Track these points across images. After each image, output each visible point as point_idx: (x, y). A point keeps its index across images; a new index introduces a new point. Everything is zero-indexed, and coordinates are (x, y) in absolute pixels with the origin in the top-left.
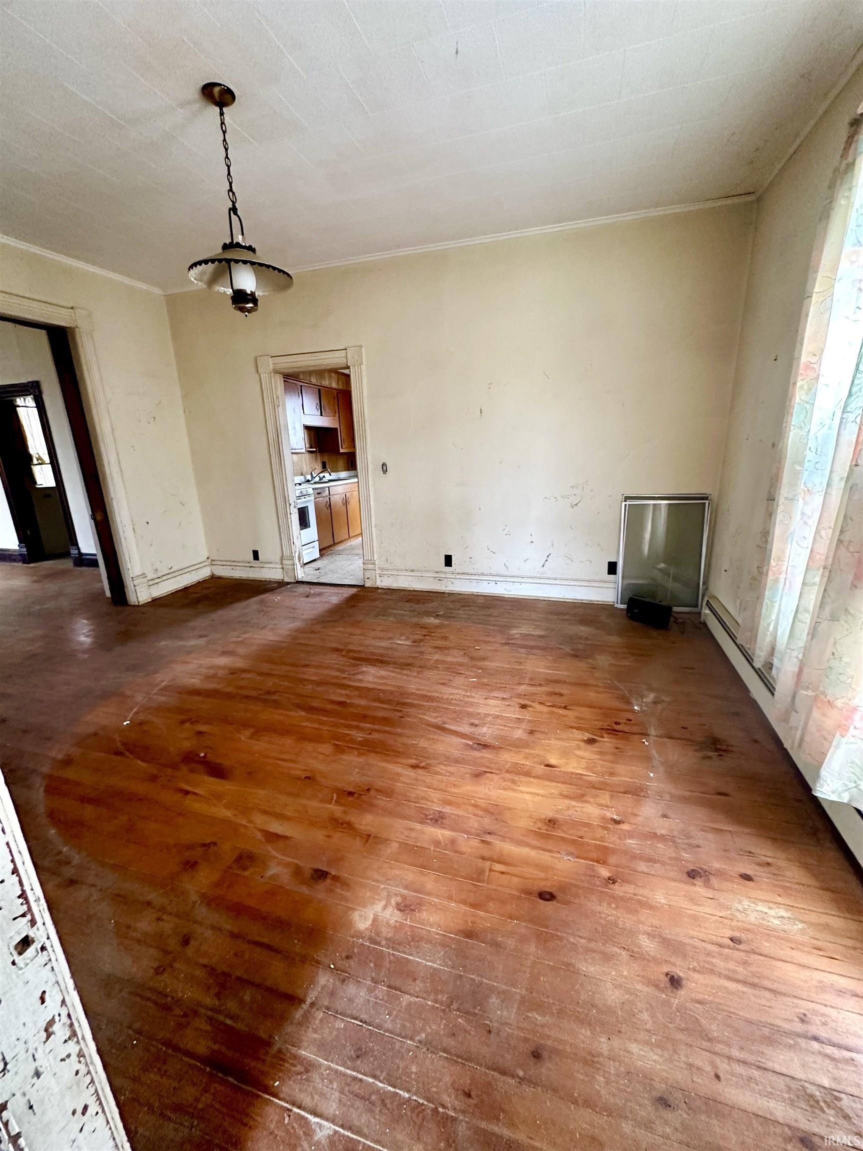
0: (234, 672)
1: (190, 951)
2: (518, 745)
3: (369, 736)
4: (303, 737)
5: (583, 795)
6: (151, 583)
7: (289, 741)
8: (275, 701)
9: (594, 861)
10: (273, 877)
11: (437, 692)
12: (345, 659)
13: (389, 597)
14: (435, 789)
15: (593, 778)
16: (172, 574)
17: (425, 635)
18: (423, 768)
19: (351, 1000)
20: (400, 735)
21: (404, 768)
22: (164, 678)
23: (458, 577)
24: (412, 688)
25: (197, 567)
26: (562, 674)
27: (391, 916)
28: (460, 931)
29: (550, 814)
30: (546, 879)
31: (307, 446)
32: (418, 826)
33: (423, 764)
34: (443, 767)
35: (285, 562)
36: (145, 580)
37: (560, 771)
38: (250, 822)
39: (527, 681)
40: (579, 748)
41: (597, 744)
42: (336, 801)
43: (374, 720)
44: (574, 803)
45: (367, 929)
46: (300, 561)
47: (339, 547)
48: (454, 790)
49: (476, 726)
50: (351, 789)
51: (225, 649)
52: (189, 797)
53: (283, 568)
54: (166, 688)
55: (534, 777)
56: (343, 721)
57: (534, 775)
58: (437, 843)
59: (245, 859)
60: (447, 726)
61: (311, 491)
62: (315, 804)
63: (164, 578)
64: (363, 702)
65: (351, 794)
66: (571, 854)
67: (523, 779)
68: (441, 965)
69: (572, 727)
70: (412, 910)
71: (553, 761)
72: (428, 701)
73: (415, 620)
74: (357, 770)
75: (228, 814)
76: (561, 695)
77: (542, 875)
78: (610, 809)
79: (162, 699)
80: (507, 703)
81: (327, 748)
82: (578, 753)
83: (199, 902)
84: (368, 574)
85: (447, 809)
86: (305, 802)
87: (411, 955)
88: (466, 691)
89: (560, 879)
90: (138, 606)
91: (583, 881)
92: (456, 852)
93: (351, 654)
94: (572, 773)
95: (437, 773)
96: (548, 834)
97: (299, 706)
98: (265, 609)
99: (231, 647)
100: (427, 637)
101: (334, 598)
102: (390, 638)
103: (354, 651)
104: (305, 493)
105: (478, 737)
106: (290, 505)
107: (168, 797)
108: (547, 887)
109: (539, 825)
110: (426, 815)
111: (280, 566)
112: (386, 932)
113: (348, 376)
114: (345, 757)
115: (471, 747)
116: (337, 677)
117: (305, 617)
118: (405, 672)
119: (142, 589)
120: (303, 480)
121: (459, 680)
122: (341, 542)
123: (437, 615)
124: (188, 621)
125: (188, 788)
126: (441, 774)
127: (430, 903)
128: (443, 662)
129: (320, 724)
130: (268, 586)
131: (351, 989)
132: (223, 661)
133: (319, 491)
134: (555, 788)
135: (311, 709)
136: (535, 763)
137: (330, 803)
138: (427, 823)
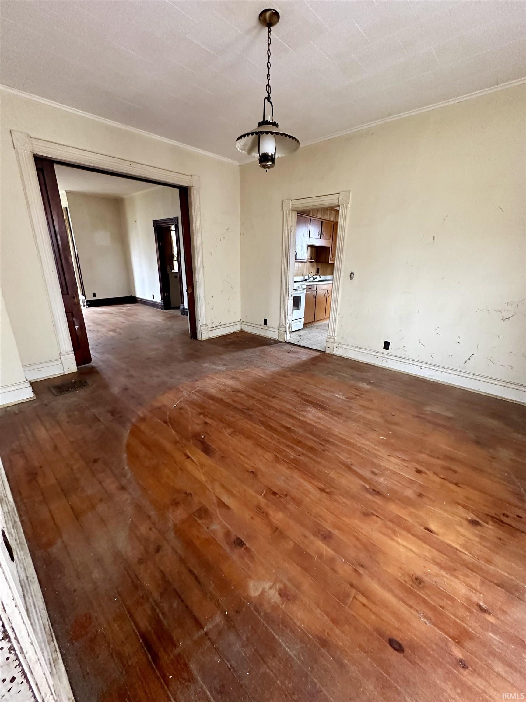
0: (235, 391)
1: (157, 557)
2: (406, 502)
3: (298, 457)
4: (258, 444)
5: (455, 570)
6: (209, 329)
7: (249, 443)
8: (250, 415)
9: (449, 636)
10: (214, 532)
11: (354, 439)
12: (299, 399)
13: (339, 363)
14: (331, 512)
15: (467, 557)
16: (221, 326)
17: (357, 395)
18: (327, 493)
19: (230, 645)
20: (319, 463)
21: (314, 488)
22: (199, 385)
23: (392, 358)
24: (336, 431)
25: (234, 324)
26: (461, 454)
27: (274, 596)
28: (317, 636)
29: (419, 574)
30: (399, 630)
31: (309, 257)
32: (312, 537)
33: (328, 490)
34: (341, 497)
35: (280, 329)
36: (206, 327)
37: (438, 539)
38: (213, 488)
39: (428, 451)
40: (461, 525)
41: (479, 528)
42: (264, 495)
43: (304, 446)
44: (443, 573)
45: (255, 597)
46: (289, 329)
47: (318, 324)
48: (345, 519)
49: (376, 474)
50: (275, 490)
51: (234, 375)
52: (188, 460)
53: (279, 332)
54: (198, 391)
55: (413, 535)
56: (285, 441)
57: (413, 532)
58: (321, 556)
59: (203, 512)
60: (353, 467)
61: (304, 287)
62: (251, 491)
63: (216, 328)
64: (301, 432)
65: (275, 494)
66: (428, 618)
67: (404, 533)
68: (295, 656)
69: (459, 504)
70: (288, 600)
71: (433, 527)
72: (345, 444)
73: (352, 382)
74: (283, 478)
75: (203, 478)
76: (455, 472)
77: (397, 625)
78: (478, 594)
79: (195, 397)
80: (406, 465)
81: (269, 456)
82: (460, 529)
83: (172, 528)
84: (329, 345)
85: (336, 532)
86: (245, 487)
87: (277, 634)
88: (376, 445)
89: (413, 636)
90: (201, 341)
91: (433, 650)
92: (333, 569)
93: (303, 397)
94: (448, 545)
95: (336, 501)
96: (412, 590)
97: (262, 423)
98: (262, 355)
99: (238, 376)
100: (358, 397)
101: (304, 356)
102: (332, 392)
103: (306, 395)
104: (300, 287)
105: (375, 484)
106: (289, 294)
107: (179, 457)
108: (398, 636)
109: (407, 579)
110: (319, 530)
111: (278, 331)
112: (266, 607)
113: (338, 211)
114: (278, 466)
115: (367, 490)
116: (290, 409)
117: (283, 365)
118: (335, 418)
119: (204, 332)
120: (303, 279)
121: (372, 435)
122: (319, 320)
123: (370, 383)
124: (221, 354)
125: (189, 455)
126: (339, 503)
127: (302, 601)
128: (364, 418)
129: (271, 438)
130: (268, 342)
131: (232, 637)
132: (230, 382)
133: (310, 287)
134: (428, 552)
135: (268, 427)
136: (417, 522)
137: (261, 495)
138: (318, 536)
